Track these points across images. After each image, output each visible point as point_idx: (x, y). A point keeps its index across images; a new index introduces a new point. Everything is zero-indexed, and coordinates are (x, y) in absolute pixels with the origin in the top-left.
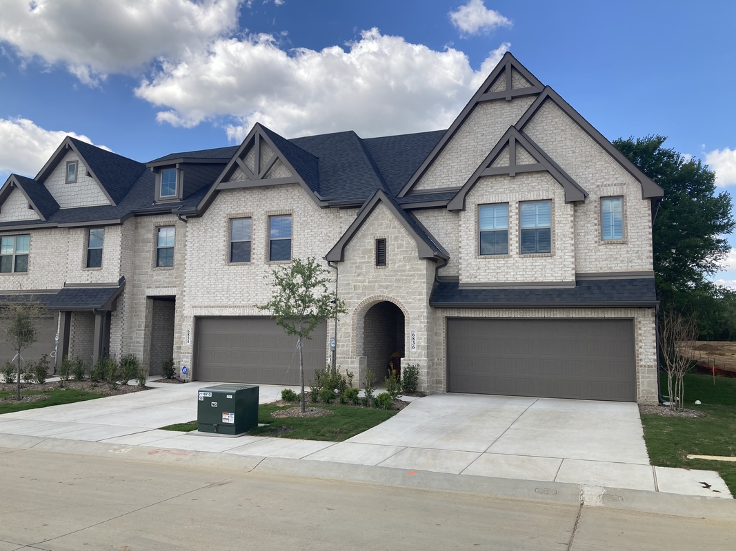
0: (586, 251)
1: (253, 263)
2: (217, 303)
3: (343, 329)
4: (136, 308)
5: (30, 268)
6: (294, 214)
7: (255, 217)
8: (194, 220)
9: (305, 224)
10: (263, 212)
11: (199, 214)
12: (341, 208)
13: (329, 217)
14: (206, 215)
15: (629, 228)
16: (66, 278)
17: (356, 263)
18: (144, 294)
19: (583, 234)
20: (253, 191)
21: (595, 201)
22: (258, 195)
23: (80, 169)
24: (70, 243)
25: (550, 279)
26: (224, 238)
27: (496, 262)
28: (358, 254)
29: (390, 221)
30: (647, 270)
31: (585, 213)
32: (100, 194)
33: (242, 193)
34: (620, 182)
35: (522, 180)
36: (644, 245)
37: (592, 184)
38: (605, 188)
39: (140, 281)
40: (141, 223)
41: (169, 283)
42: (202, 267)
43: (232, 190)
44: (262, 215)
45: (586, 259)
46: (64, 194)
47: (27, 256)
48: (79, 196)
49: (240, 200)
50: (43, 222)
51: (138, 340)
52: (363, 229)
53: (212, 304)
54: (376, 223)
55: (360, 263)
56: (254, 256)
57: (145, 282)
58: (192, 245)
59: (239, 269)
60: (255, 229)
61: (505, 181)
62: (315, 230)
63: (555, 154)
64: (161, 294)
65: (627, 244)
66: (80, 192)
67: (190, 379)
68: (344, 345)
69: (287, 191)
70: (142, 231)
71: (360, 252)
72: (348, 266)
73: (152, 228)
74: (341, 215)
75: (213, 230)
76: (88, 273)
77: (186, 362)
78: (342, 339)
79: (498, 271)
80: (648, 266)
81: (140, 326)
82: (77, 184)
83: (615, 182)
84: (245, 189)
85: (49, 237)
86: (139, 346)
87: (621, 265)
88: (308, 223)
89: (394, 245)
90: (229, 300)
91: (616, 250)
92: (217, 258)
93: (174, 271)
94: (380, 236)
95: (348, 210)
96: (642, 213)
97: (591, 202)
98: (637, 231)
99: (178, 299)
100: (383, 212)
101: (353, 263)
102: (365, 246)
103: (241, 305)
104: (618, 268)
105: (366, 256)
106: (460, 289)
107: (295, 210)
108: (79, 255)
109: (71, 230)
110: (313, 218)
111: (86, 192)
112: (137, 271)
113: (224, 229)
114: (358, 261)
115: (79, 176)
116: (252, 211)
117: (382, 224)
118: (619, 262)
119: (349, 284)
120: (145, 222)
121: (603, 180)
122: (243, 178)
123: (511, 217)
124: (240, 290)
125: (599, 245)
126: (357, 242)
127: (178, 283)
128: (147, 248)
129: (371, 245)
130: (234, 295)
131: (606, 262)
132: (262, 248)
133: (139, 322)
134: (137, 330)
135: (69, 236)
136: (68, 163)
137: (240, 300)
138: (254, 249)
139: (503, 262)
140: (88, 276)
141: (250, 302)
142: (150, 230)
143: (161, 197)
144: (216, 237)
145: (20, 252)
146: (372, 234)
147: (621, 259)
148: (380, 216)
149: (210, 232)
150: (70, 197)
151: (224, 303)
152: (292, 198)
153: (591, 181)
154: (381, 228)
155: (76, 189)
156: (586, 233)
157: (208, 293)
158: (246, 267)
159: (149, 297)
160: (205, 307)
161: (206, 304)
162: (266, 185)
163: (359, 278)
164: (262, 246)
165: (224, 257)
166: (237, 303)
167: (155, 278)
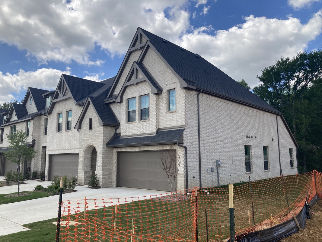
0: (162, 117)
1: (63, 132)
4: (39, 151)
6: (72, 110)
7: (63, 113)
8: (49, 116)
10: (65, 110)
11: (50, 113)
14: (52, 113)
15: (177, 104)
18: (41, 146)
19: (161, 109)
21: (166, 93)
24: (23, 128)
25: (148, 132)
27: (131, 125)
28: (85, 125)
30: (183, 125)
31: (162, 99)
34: (174, 82)
35: (140, 86)
36: (182, 112)
37: (165, 84)
38: (169, 85)
39: (40, 141)
40: (41, 118)
44: (65, 112)
45: (162, 121)
48: (32, 109)
49: (60, 106)
52: (86, 114)
56: (62, 129)
57: (42, 141)
58: (49, 126)
59: (60, 134)
60: (63, 118)
61: (135, 87)
62: (77, 116)
63: (152, 72)
65: (176, 112)
67: (47, 180)
68: (80, 166)
72: (82, 131)
73: (44, 119)
75: (54, 119)
78: (80, 163)
79: (132, 129)
80: (183, 123)
81: (40, 158)
82: (32, 105)
83: (172, 82)
85: (20, 126)
87: (174, 123)
88: (76, 113)
89: (94, 120)
91: (172, 116)
92: (54, 130)
94: (90, 117)
96: (182, 96)
97: (164, 93)
98: (180, 105)
101: (83, 129)
104: (173, 124)
105: (87, 126)
106: (120, 138)
107: (73, 108)
109: (23, 123)
110: (77, 111)
111: (34, 108)
112: (40, 137)
114: (85, 128)
115: (32, 102)
116: (62, 110)
117: (91, 111)
118: (173, 121)
119: (82, 139)
121: (168, 82)
123: (136, 104)
125: (167, 114)
126: (85, 120)
128: (42, 128)
129: (88, 121)
130: (58, 145)
131: (169, 122)
132: (64, 125)
136: (30, 97)
138: (62, 126)
139: (133, 125)
143: (47, 107)
144: (54, 122)
146: (88, 116)
147: (174, 120)
148: (91, 108)
150: (30, 110)
152: (72, 103)
153: (164, 83)
154: (91, 113)
156: (162, 109)
157: (52, 145)
160: (51, 150)
162: (63, 99)
163: (85, 136)
165: (56, 130)
167: (44, 139)
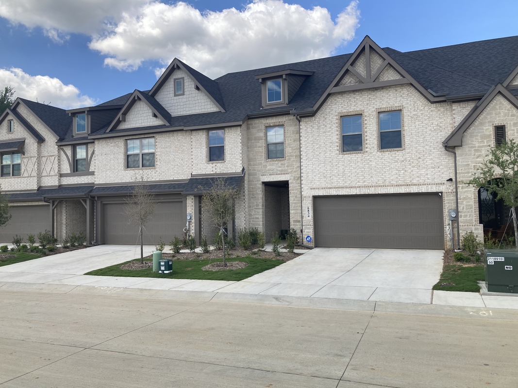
1: (367, 152)
2: (334, 185)
3: (465, 203)
4: (253, 191)
5: (158, 163)
6: (404, 110)
7: (366, 114)
8: (307, 119)
9: (415, 117)
10: (374, 109)
11: (313, 114)
12: (454, 102)
13: (439, 110)
14: (318, 115)
16: (192, 170)
17: (475, 147)
18: (260, 181)
20: (363, 93)
22: (368, 95)
23: (186, 84)
24: (194, 143)
26: (338, 133)
28: (476, 139)
29: (508, 110)
32: (206, 103)
33: (352, 95)
39: (255, 170)
40: (252, 124)
41: (282, 170)
42: (317, 157)
43: (342, 93)
44: (373, 112)
46: (174, 105)
47: (153, 154)
48: (188, 106)
49: (350, 101)
50: (168, 127)
51: (257, 216)
52: (481, 118)
53: (329, 186)
54: (494, 112)
55: (479, 147)
56: (366, 146)
57: (260, 171)
58: (306, 139)
59: (353, 157)
60: (366, 124)
62: (425, 122)
64: (275, 180)
66: (188, 103)
67: (313, 246)
68: (467, 215)
69: (396, 91)
70: (254, 131)
71: (479, 138)
72: (467, 150)
73: (263, 127)
74: (453, 108)
75: (326, 126)
76: (212, 166)
77: (309, 232)
78: (465, 210)
81: (257, 205)
82: (185, 96)
84: (354, 91)
85: (172, 138)
86: (258, 221)
88: (418, 116)
89: (513, 130)
90: (346, 182)
92: (330, 149)
93: (286, 162)
94: (498, 122)
95: (461, 104)
99: (291, 184)
100: (501, 103)
101: (472, 147)
102: (483, 132)
103: (356, 186)
105: (485, 141)
107: (405, 106)
108: (202, 151)
109: (194, 133)
110: (423, 112)
111: (194, 102)
112: (252, 163)
113: (337, 125)
114: (477, 145)
115: (186, 90)
116: (362, 109)
117: (500, 113)
119: (469, 164)
120: (255, 124)
122: (352, 82)
124: (356, 174)
126: (474, 129)
127: (289, 171)
128: (259, 144)
129: (490, 131)
130: (350, 178)
132: (374, 139)
133: (257, 202)
134: (255, 209)
135: (192, 137)
136: (175, 80)
137: (356, 182)
138: (367, 140)
140: (213, 167)
141: (365, 183)
142: (261, 129)
143: (268, 102)
144: (329, 131)
145: (146, 151)
146: (489, 122)
148: (497, 107)
149: (323, 128)
150: (179, 107)
151: (341, 185)
152: (401, 96)
154: (499, 117)
155: (184, 100)
157: (325, 177)
158: (360, 155)
159: (263, 183)
160: (322, 188)
161: (323, 186)
162: (375, 87)
163: (478, 159)
164: (374, 137)
165: (338, 148)
166: (353, 184)
167: (268, 167)
